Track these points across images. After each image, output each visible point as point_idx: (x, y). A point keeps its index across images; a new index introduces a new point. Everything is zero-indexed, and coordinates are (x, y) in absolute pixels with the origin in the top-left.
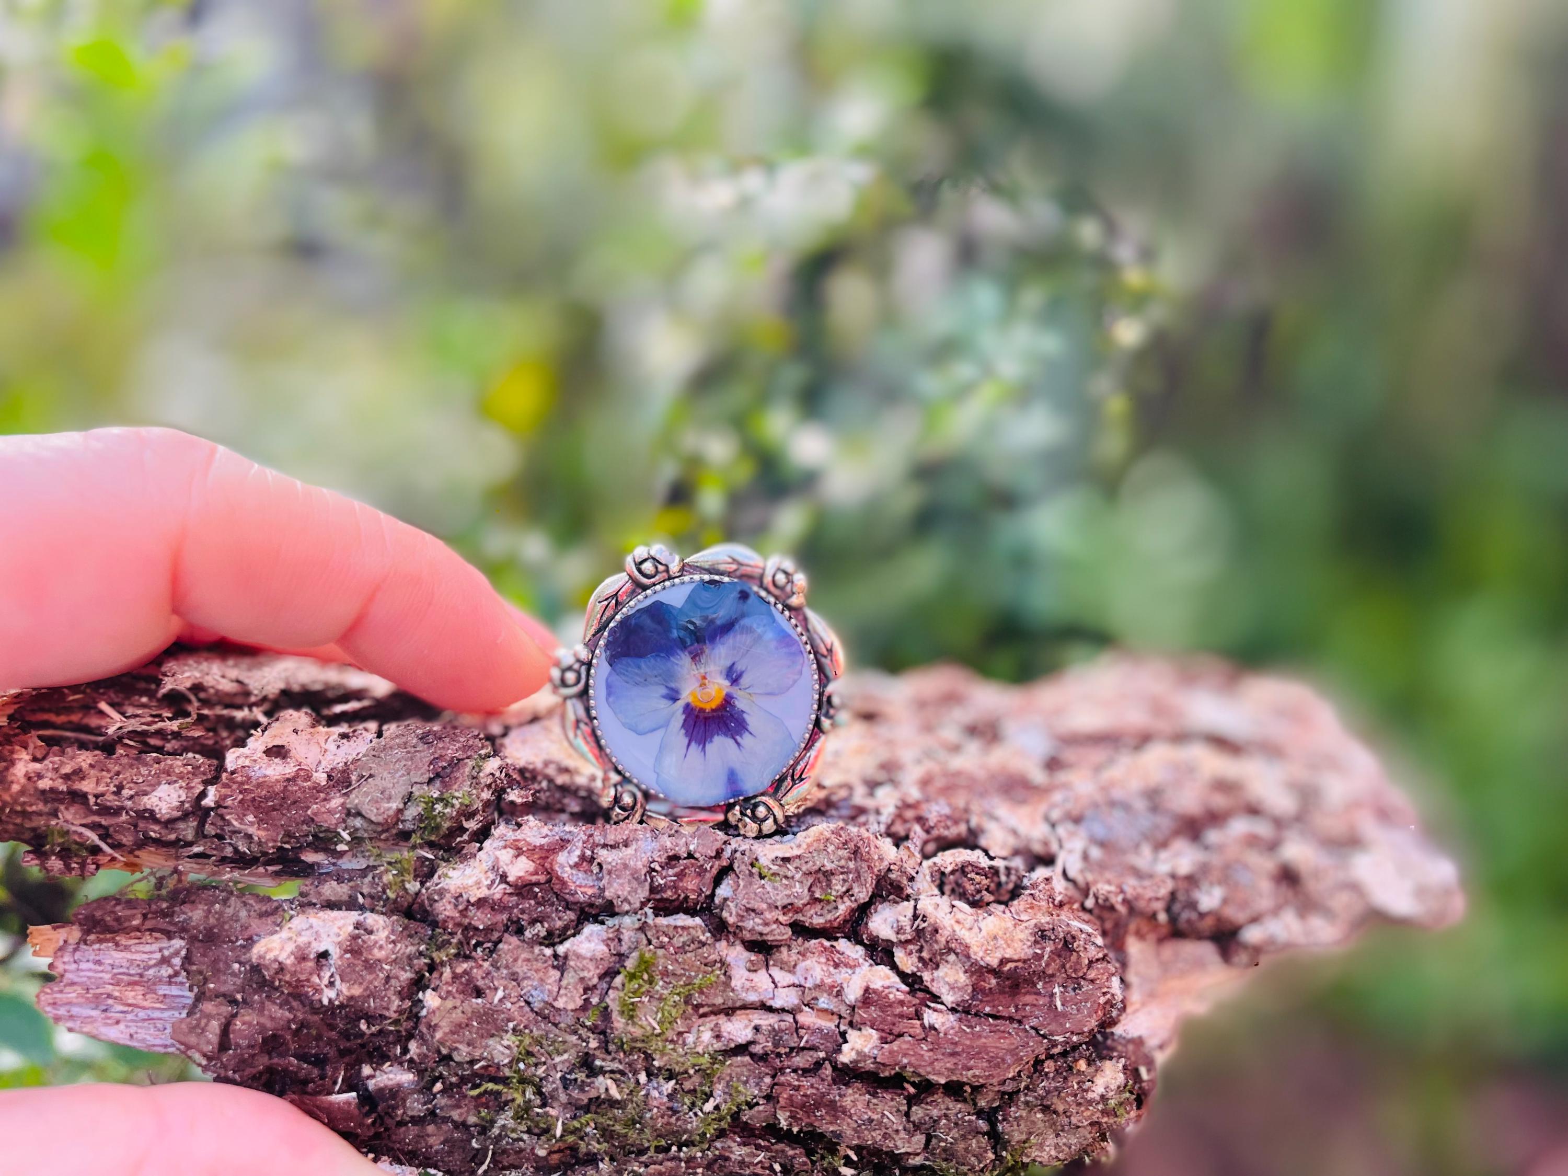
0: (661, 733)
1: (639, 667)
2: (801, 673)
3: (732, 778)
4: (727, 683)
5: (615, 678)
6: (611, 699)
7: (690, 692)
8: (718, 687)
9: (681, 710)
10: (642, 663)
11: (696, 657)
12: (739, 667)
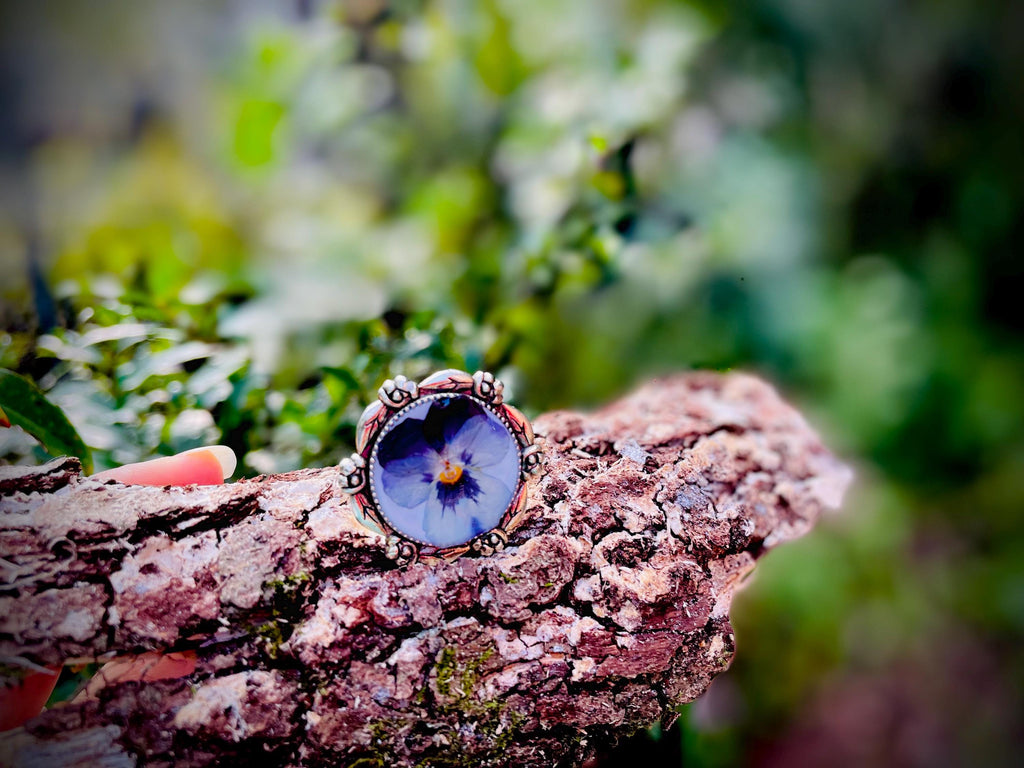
0: (424, 504)
1: (403, 465)
2: (508, 447)
3: (475, 523)
4: (463, 463)
5: (387, 475)
6: (387, 490)
7: (440, 473)
8: (457, 467)
9: (435, 487)
10: (405, 462)
11: (440, 450)
12: (469, 452)
